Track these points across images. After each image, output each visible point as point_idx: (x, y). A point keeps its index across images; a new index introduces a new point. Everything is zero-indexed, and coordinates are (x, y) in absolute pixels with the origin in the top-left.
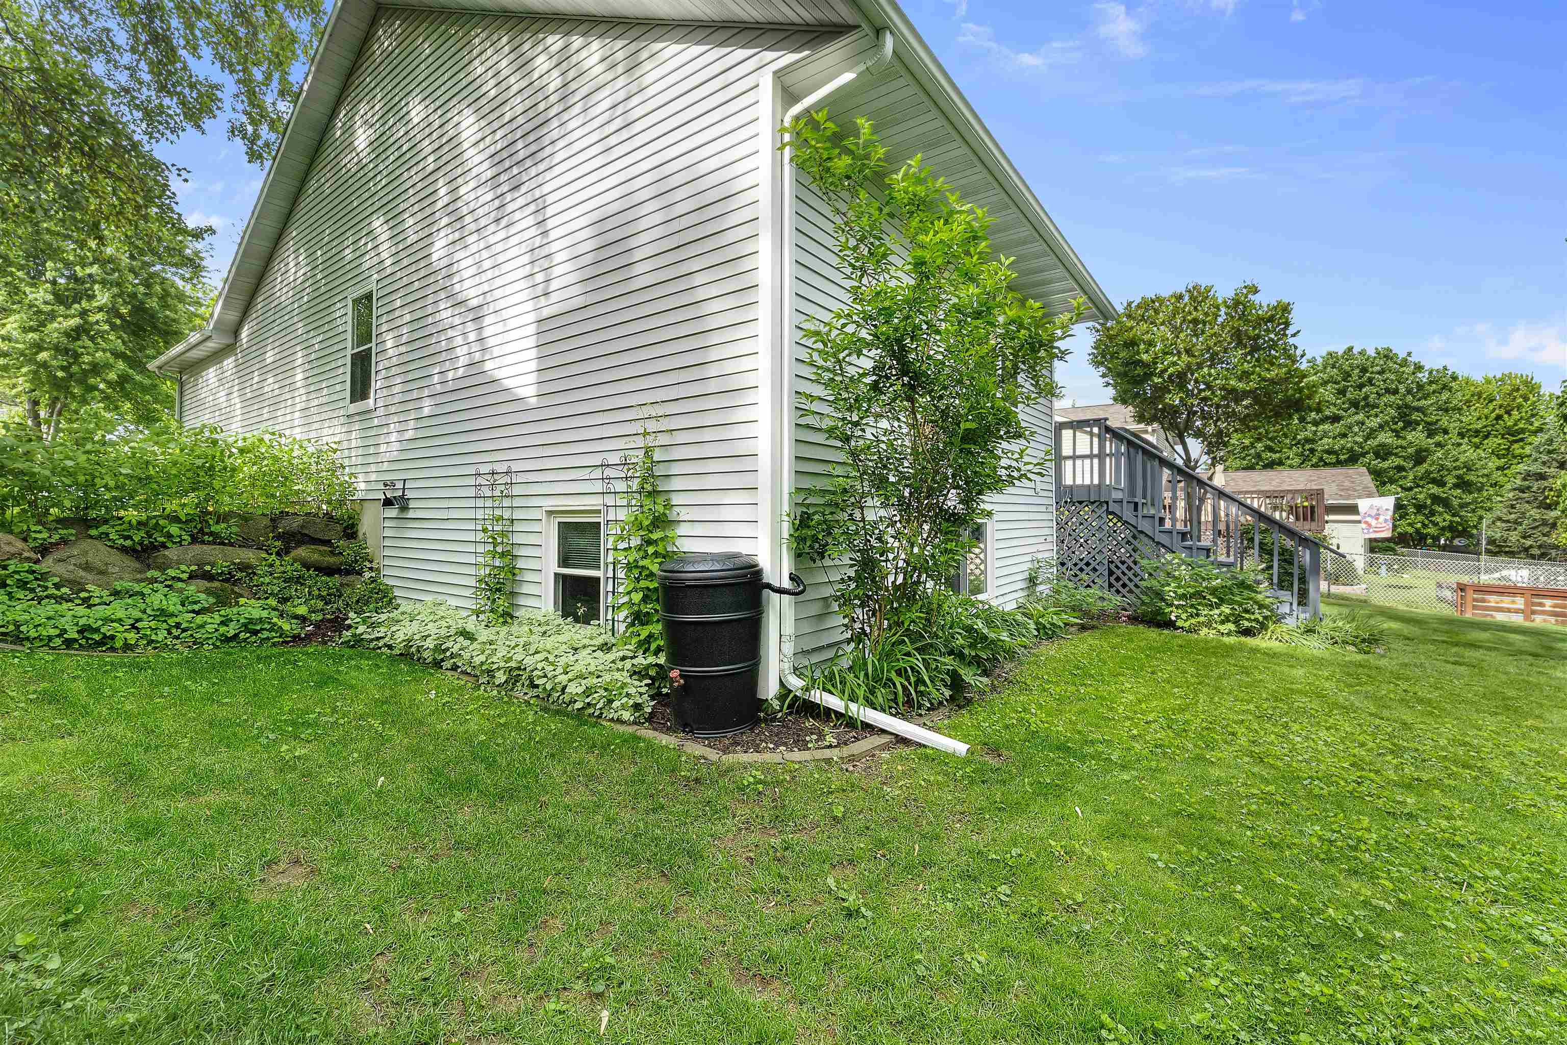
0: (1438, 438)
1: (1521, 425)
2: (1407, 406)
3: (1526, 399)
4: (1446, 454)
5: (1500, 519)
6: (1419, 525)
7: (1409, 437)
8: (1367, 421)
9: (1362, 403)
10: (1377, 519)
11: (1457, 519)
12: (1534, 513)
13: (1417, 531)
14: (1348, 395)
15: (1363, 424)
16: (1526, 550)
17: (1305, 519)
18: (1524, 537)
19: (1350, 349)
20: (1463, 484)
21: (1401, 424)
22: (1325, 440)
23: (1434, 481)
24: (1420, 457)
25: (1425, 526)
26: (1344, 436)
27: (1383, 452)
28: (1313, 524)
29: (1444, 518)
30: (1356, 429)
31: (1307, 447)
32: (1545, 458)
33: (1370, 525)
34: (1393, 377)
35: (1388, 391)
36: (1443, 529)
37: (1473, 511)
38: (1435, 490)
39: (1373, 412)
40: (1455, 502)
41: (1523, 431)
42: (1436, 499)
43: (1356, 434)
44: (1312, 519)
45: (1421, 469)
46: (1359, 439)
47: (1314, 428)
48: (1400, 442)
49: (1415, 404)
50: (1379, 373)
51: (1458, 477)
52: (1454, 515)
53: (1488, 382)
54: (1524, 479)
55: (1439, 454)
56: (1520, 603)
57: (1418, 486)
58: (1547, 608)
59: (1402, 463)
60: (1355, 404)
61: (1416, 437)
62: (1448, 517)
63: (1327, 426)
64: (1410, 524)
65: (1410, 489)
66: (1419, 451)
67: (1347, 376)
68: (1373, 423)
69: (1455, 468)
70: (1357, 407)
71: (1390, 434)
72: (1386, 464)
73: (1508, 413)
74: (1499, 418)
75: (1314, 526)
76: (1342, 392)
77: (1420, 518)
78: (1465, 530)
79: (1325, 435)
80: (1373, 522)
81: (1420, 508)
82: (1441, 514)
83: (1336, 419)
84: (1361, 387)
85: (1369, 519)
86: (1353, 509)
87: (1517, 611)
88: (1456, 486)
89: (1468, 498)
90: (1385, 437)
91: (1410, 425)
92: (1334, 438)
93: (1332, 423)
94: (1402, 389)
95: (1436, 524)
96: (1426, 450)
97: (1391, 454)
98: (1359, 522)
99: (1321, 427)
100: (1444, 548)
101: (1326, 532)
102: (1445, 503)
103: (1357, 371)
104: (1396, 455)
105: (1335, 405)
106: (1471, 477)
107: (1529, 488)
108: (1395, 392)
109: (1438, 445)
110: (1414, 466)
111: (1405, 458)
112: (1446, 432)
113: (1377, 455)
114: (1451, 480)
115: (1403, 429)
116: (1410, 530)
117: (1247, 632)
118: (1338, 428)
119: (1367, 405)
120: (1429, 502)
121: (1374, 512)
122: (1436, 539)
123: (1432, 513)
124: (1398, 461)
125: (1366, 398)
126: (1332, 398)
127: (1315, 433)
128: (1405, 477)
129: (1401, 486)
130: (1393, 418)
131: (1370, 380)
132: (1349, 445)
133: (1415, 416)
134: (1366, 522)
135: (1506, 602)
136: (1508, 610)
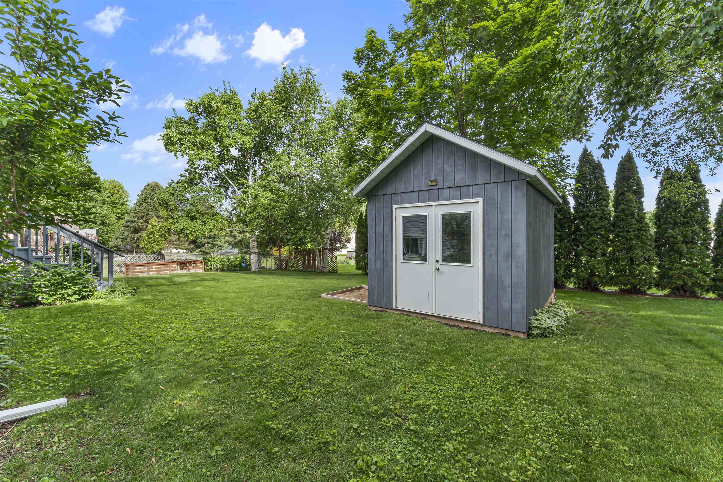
1: (117, 201)
4: (97, 210)
5: (119, 238)
12: (131, 235)
54: (127, 222)
56: (146, 268)
58: (154, 269)
69: (101, 217)
73: (112, 195)
74: (109, 197)
87: (145, 272)
88: (101, 224)
106: (106, 221)
107: (128, 226)
112: (96, 201)
114: (99, 222)
117: (83, 298)
135: (142, 269)
136: (143, 272)
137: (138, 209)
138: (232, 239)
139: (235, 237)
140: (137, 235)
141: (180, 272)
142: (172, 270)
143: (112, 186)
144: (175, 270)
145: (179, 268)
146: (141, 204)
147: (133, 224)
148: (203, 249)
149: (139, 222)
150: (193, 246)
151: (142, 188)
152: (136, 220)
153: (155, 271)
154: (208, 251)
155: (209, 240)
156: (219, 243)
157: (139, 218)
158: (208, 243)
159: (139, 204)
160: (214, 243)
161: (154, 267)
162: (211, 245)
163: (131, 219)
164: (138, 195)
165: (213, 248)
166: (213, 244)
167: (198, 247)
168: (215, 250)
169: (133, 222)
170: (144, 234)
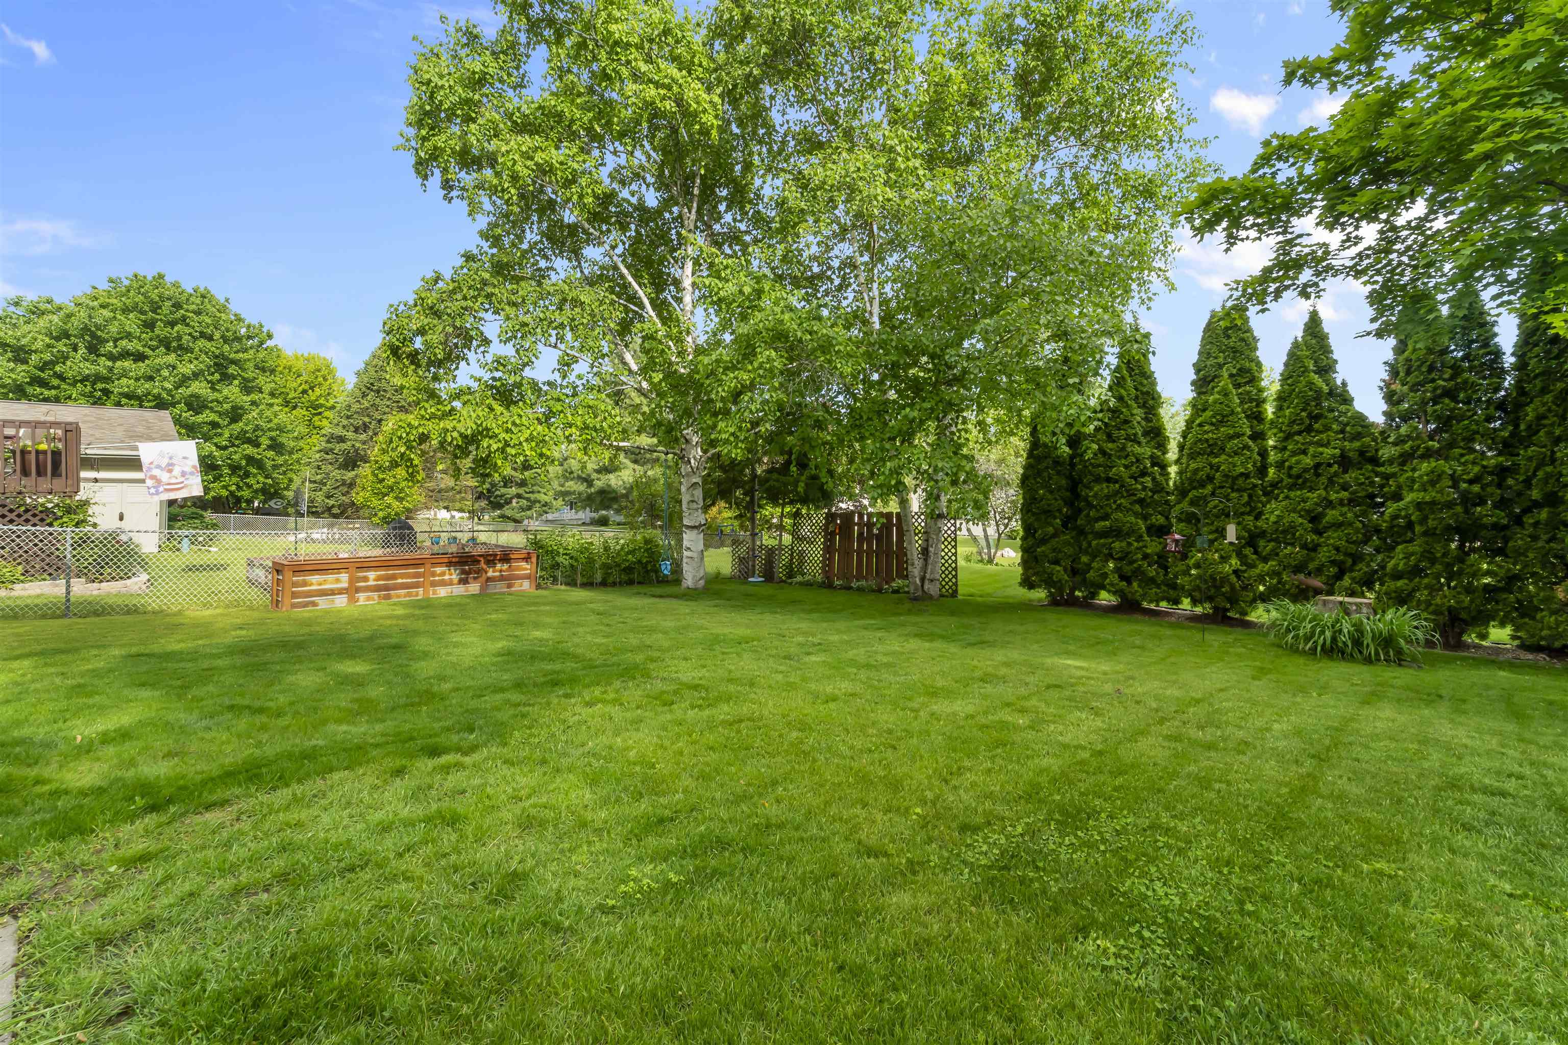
0: (255, 396)
1: (322, 401)
2: (226, 358)
3: (325, 379)
4: (261, 414)
6: (233, 488)
7: (225, 392)
8: (179, 366)
9: (174, 344)
10: (170, 471)
11: (270, 481)
12: (336, 474)
13: (232, 493)
14: (157, 331)
15: (174, 367)
16: (329, 509)
17: (40, 473)
18: (328, 497)
19: (161, 277)
20: (276, 446)
21: (217, 376)
22: (124, 381)
23: (249, 441)
24: (235, 415)
25: (239, 488)
26: (151, 378)
27: (196, 404)
28: (56, 481)
29: (257, 480)
30: (165, 373)
31: (99, 386)
32: (345, 422)
33: (159, 481)
34: (209, 321)
35: (203, 335)
36: (256, 491)
37: (284, 473)
38: (250, 450)
39: (186, 358)
40: (269, 464)
41: (321, 406)
42: (250, 460)
43: (165, 379)
44: (56, 472)
45: (238, 427)
46: (168, 386)
47: (110, 364)
48: (216, 395)
49: (232, 356)
50: (194, 312)
51: (271, 439)
52: (266, 477)
53: (297, 359)
54: (328, 442)
55: (254, 414)
56: (343, 581)
57: (233, 445)
58: (371, 583)
59: (217, 419)
60: (166, 343)
61: (232, 392)
62: (261, 479)
63: (127, 364)
64: (225, 487)
65: (225, 448)
66: (235, 408)
67: (156, 308)
68: (187, 369)
69: (270, 430)
70: (168, 348)
71: (204, 384)
72: (200, 418)
73: (312, 388)
74: (304, 392)
75: (58, 484)
76: (150, 325)
77: (235, 479)
78: (276, 492)
79: (124, 374)
80: (165, 477)
81: (234, 468)
82: (255, 476)
83: (140, 357)
84: (172, 324)
85: (156, 472)
86: (134, 463)
87: (340, 592)
88: (270, 447)
89: (280, 460)
90: (199, 388)
91: (226, 378)
92: (137, 379)
93: (135, 361)
94: (217, 336)
95: (249, 486)
96: (242, 408)
97: (206, 407)
98: (143, 481)
99: (119, 364)
100: (257, 512)
101: (81, 496)
102: (259, 464)
103: (168, 304)
104: (211, 409)
105: (139, 339)
106: (283, 439)
107: (332, 450)
108: (210, 338)
109: (253, 403)
110: (230, 424)
111: (220, 414)
112: (260, 391)
113: (190, 407)
114: (265, 442)
115: (219, 381)
116: (225, 493)
118: (142, 368)
119: (180, 347)
120: (244, 463)
121: (164, 462)
122: (249, 502)
123: (247, 475)
124: (213, 417)
125: (179, 338)
126: (135, 330)
127: (111, 369)
128: (221, 435)
129: (216, 445)
130: (209, 367)
131: (184, 319)
132: (155, 391)
133: (232, 370)
134: (153, 477)
135: (329, 581)
136: (332, 592)
137: (356, 407)
138: (581, 487)
139: (589, 482)
140: (351, 474)
141: (459, 590)
142: (434, 584)
143: (311, 367)
144: (443, 583)
145: (454, 575)
146: (364, 395)
147: (344, 446)
148: (507, 510)
149: (355, 440)
150: (483, 503)
151: (367, 357)
152: (350, 435)
153: (377, 589)
154: (518, 516)
155: (521, 491)
156: (543, 497)
157: (356, 430)
158: (519, 496)
159: (359, 394)
160: (532, 496)
161: (372, 575)
162: (524, 503)
163: (339, 431)
164: (358, 374)
165: (529, 508)
166: (528, 499)
167: (496, 506)
168: (533, 513)
169: (342, 439)
170: (365, 470)
